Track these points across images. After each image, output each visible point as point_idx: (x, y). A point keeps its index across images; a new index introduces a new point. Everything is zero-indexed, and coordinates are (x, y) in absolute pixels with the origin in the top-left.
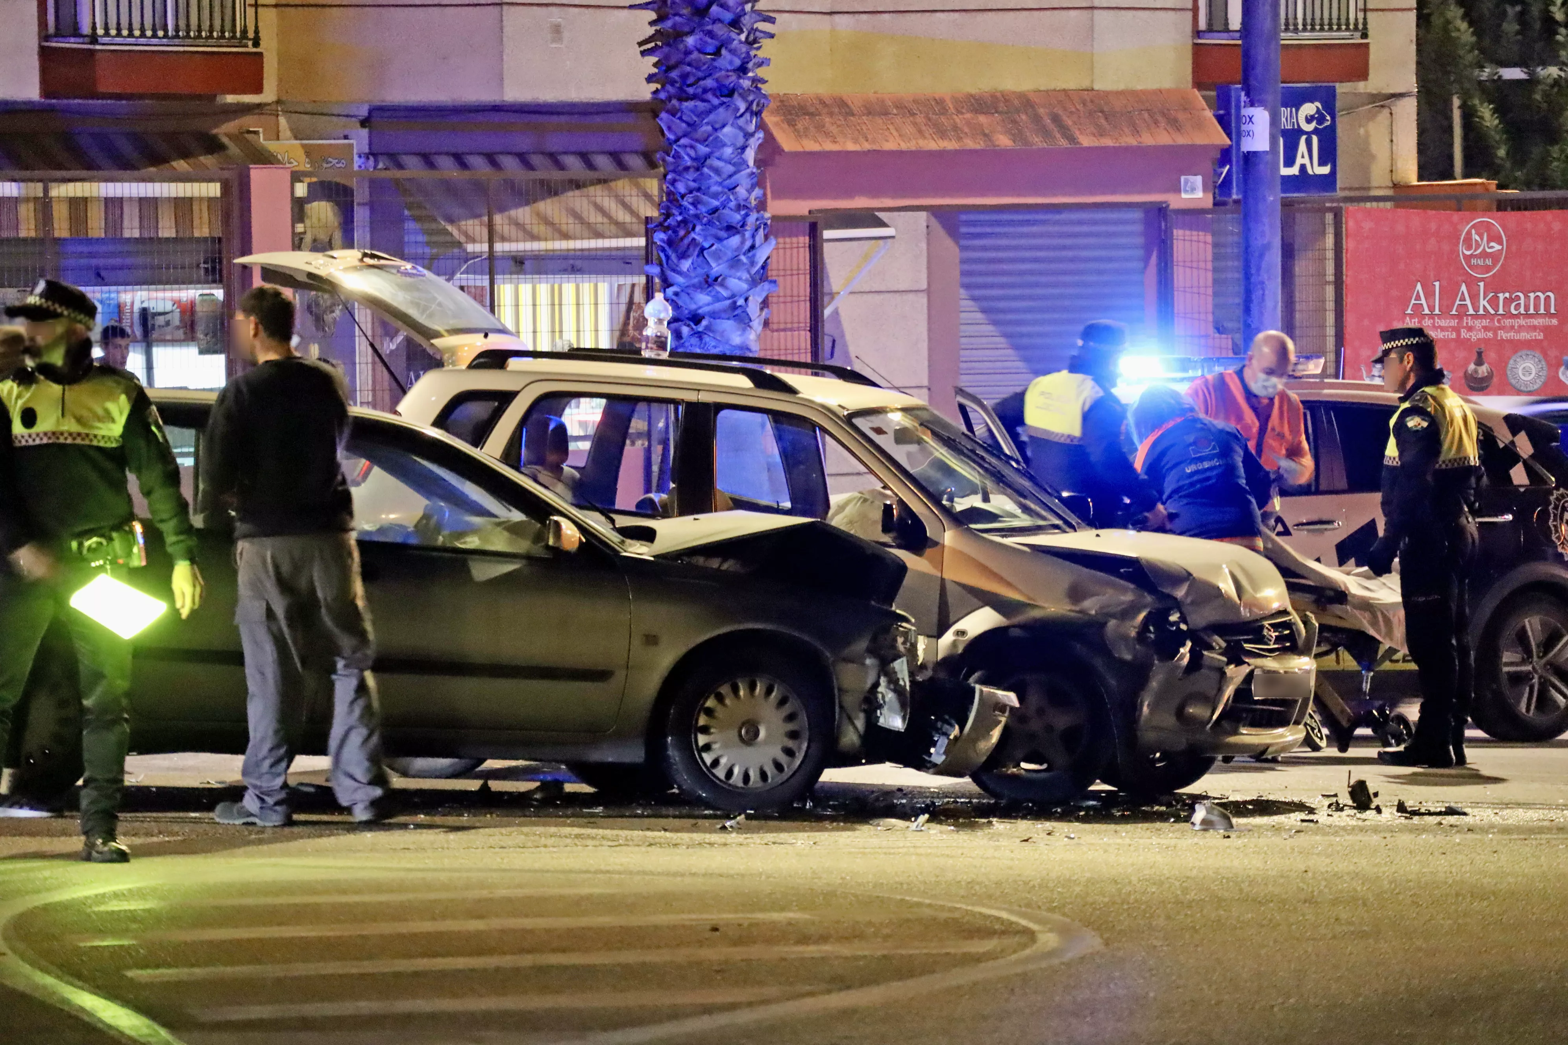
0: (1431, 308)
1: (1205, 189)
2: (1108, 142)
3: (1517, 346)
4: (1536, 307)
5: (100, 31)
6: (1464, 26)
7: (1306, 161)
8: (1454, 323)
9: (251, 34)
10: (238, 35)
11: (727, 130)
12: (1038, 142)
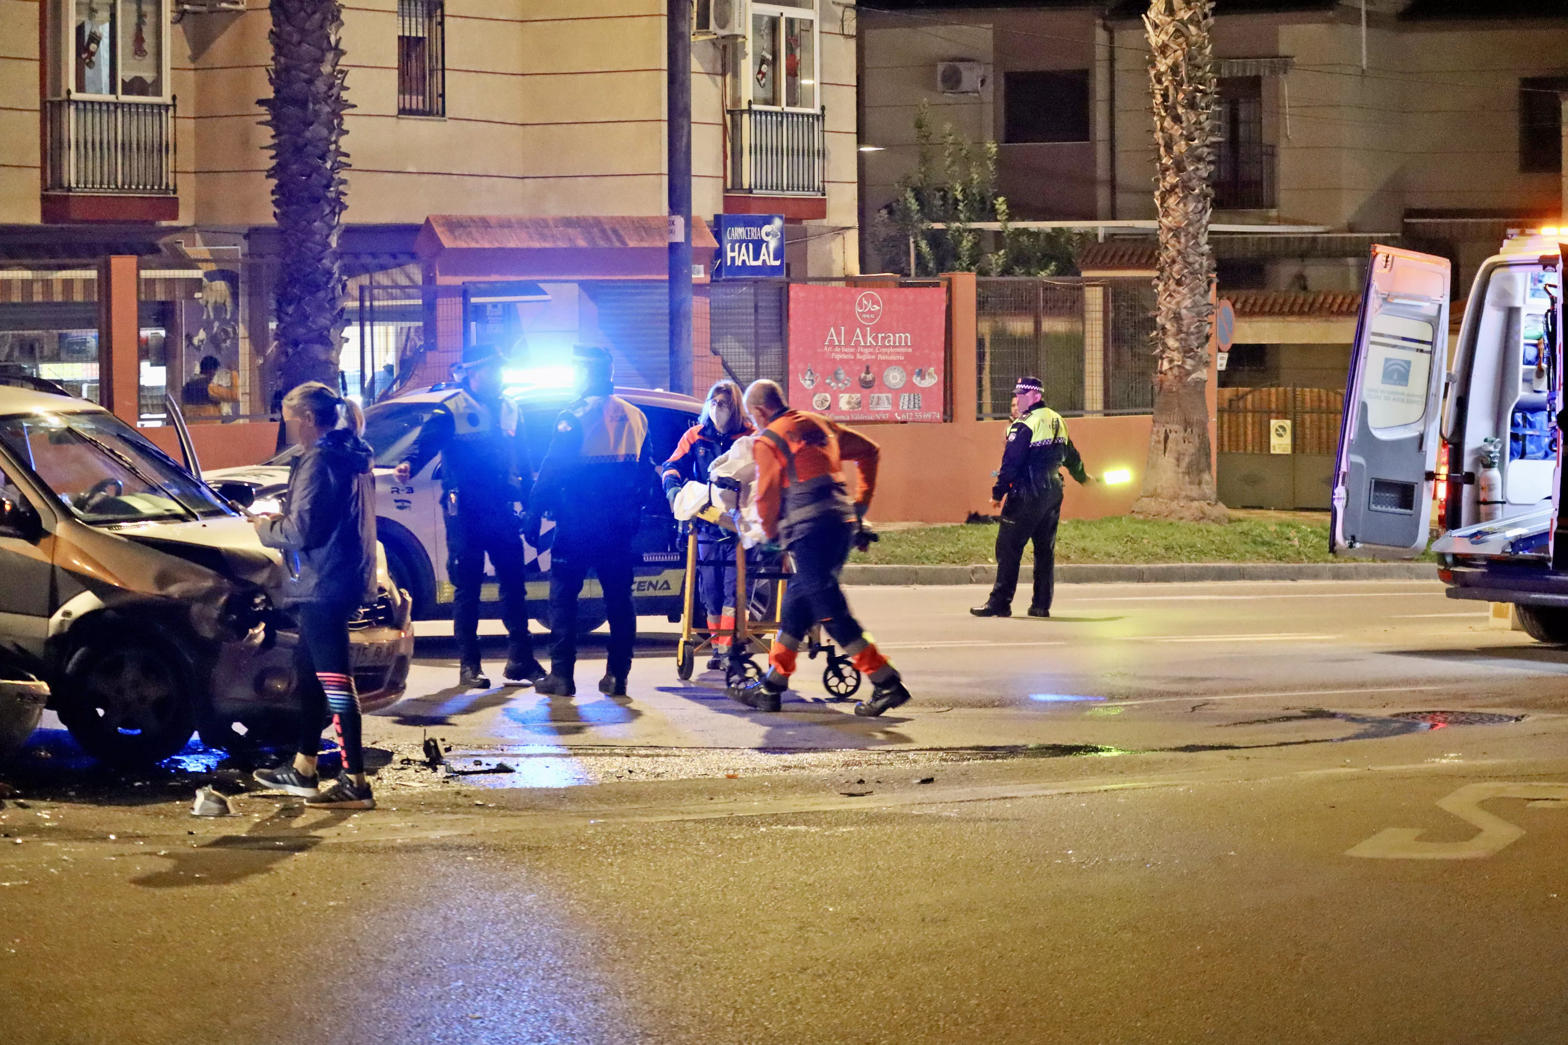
0: (840, 341)
1: (705, 273)
2: (645, 244)
3: (889, 363)
4: (900, 342)
5: (73, 185)
6: (913, 201)
7: (766, 257)
8: (852, 350)
9: (171, 187)
10: (164, 187)
11: (317, 224)
12: (602, 244)
